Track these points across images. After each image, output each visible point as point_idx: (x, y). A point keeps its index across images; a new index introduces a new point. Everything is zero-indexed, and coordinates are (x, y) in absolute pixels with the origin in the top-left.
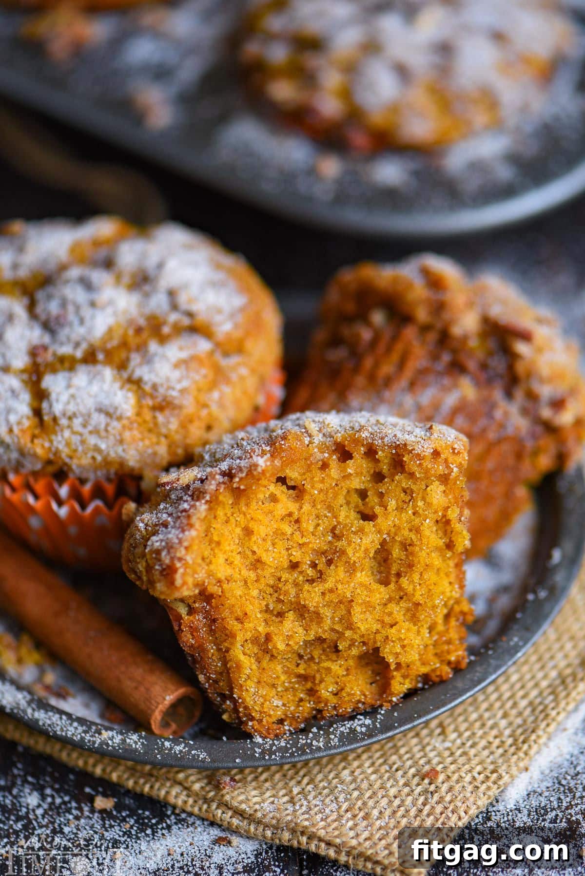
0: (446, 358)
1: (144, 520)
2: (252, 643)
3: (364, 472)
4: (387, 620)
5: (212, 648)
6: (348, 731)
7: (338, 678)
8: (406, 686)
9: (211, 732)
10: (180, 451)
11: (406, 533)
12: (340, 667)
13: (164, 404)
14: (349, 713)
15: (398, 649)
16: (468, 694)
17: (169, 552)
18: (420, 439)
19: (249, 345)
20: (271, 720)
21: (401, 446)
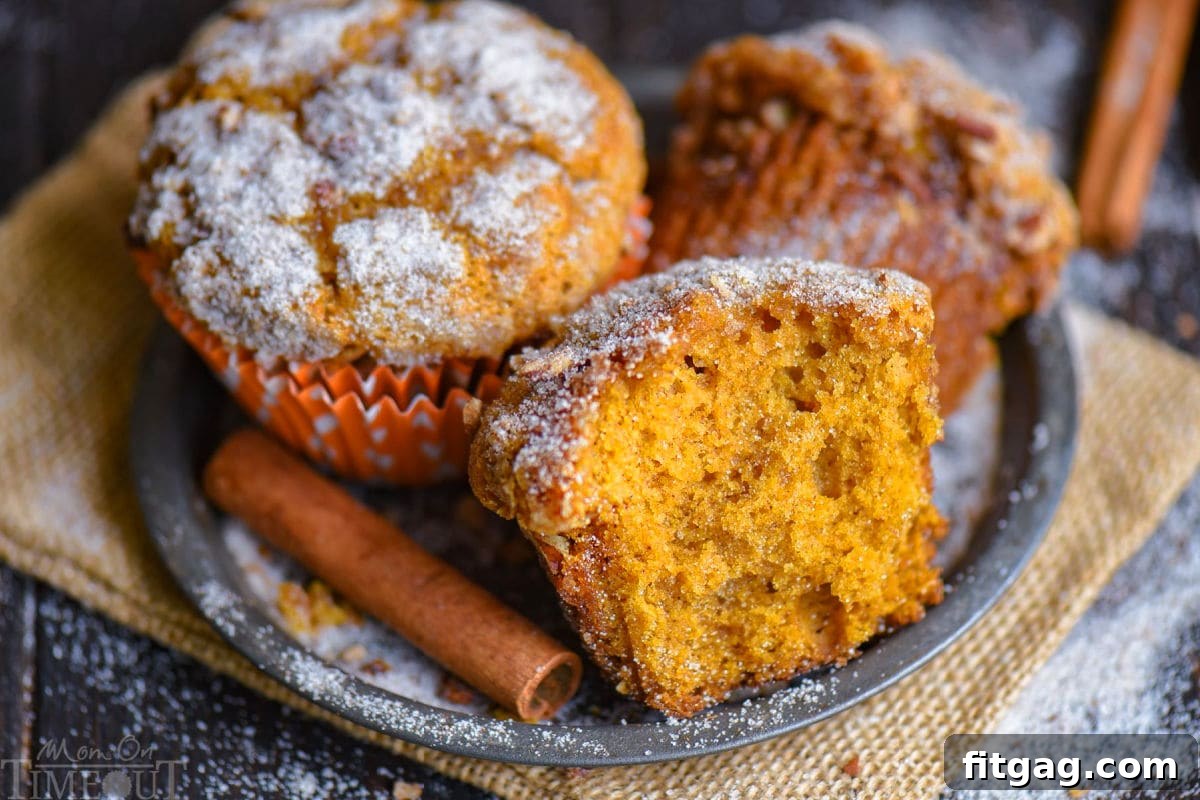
0: (876, 168)
1: (504, 427)
2: (658, 587)
3: (798, 343)
4: (840, 545)
5: (603, 597)
6: (794, 702)
7: (774, 627)
8: (867, 633)
9: (594, 709)
10: (530, 321)
11: (859, 425)
12: (777, 613)
13: (505, 257)
14: (792, 674)
15: (856, 585)
16: (950, 640)
17: (549, 470)
18: (871, 296)
19: (606, 164)
20: (687, 690)
21: (846, 306)
